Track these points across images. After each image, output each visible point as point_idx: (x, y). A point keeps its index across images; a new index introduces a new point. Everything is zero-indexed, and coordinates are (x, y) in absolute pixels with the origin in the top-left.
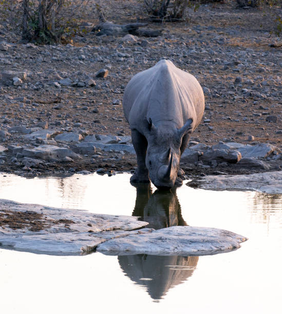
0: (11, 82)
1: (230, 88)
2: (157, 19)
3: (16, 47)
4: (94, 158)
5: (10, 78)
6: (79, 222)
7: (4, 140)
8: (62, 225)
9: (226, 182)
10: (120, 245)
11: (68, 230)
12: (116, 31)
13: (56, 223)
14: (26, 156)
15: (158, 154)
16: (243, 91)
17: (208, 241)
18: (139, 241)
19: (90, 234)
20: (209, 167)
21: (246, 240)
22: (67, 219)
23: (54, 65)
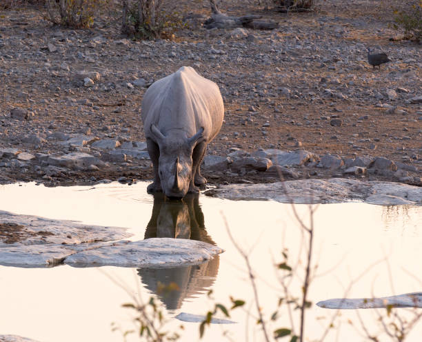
0: (82, 83)
1: (313, 88)
2: (283, 9)
3: (105, 44)
4: (122, 166)
5: (81, 78)
6: (58, 234)
7: (37, 147)
8: (40, 236)
9: (242, 191)
10: (87, 257)
11: (43, 242)
12: (228, 24)
13: (34, 235)
14: (51, 164)
15: (168, 164)
16: (325, 91)
17: (177, 254)
18: (109, 253)
19: (63, 246)
20: (237, 175)
21: (223, 252)
22: (48, 231)
23: (141, 63)
